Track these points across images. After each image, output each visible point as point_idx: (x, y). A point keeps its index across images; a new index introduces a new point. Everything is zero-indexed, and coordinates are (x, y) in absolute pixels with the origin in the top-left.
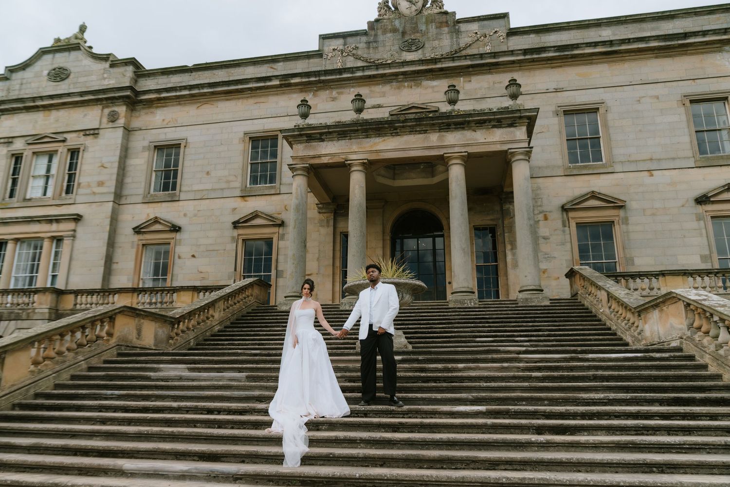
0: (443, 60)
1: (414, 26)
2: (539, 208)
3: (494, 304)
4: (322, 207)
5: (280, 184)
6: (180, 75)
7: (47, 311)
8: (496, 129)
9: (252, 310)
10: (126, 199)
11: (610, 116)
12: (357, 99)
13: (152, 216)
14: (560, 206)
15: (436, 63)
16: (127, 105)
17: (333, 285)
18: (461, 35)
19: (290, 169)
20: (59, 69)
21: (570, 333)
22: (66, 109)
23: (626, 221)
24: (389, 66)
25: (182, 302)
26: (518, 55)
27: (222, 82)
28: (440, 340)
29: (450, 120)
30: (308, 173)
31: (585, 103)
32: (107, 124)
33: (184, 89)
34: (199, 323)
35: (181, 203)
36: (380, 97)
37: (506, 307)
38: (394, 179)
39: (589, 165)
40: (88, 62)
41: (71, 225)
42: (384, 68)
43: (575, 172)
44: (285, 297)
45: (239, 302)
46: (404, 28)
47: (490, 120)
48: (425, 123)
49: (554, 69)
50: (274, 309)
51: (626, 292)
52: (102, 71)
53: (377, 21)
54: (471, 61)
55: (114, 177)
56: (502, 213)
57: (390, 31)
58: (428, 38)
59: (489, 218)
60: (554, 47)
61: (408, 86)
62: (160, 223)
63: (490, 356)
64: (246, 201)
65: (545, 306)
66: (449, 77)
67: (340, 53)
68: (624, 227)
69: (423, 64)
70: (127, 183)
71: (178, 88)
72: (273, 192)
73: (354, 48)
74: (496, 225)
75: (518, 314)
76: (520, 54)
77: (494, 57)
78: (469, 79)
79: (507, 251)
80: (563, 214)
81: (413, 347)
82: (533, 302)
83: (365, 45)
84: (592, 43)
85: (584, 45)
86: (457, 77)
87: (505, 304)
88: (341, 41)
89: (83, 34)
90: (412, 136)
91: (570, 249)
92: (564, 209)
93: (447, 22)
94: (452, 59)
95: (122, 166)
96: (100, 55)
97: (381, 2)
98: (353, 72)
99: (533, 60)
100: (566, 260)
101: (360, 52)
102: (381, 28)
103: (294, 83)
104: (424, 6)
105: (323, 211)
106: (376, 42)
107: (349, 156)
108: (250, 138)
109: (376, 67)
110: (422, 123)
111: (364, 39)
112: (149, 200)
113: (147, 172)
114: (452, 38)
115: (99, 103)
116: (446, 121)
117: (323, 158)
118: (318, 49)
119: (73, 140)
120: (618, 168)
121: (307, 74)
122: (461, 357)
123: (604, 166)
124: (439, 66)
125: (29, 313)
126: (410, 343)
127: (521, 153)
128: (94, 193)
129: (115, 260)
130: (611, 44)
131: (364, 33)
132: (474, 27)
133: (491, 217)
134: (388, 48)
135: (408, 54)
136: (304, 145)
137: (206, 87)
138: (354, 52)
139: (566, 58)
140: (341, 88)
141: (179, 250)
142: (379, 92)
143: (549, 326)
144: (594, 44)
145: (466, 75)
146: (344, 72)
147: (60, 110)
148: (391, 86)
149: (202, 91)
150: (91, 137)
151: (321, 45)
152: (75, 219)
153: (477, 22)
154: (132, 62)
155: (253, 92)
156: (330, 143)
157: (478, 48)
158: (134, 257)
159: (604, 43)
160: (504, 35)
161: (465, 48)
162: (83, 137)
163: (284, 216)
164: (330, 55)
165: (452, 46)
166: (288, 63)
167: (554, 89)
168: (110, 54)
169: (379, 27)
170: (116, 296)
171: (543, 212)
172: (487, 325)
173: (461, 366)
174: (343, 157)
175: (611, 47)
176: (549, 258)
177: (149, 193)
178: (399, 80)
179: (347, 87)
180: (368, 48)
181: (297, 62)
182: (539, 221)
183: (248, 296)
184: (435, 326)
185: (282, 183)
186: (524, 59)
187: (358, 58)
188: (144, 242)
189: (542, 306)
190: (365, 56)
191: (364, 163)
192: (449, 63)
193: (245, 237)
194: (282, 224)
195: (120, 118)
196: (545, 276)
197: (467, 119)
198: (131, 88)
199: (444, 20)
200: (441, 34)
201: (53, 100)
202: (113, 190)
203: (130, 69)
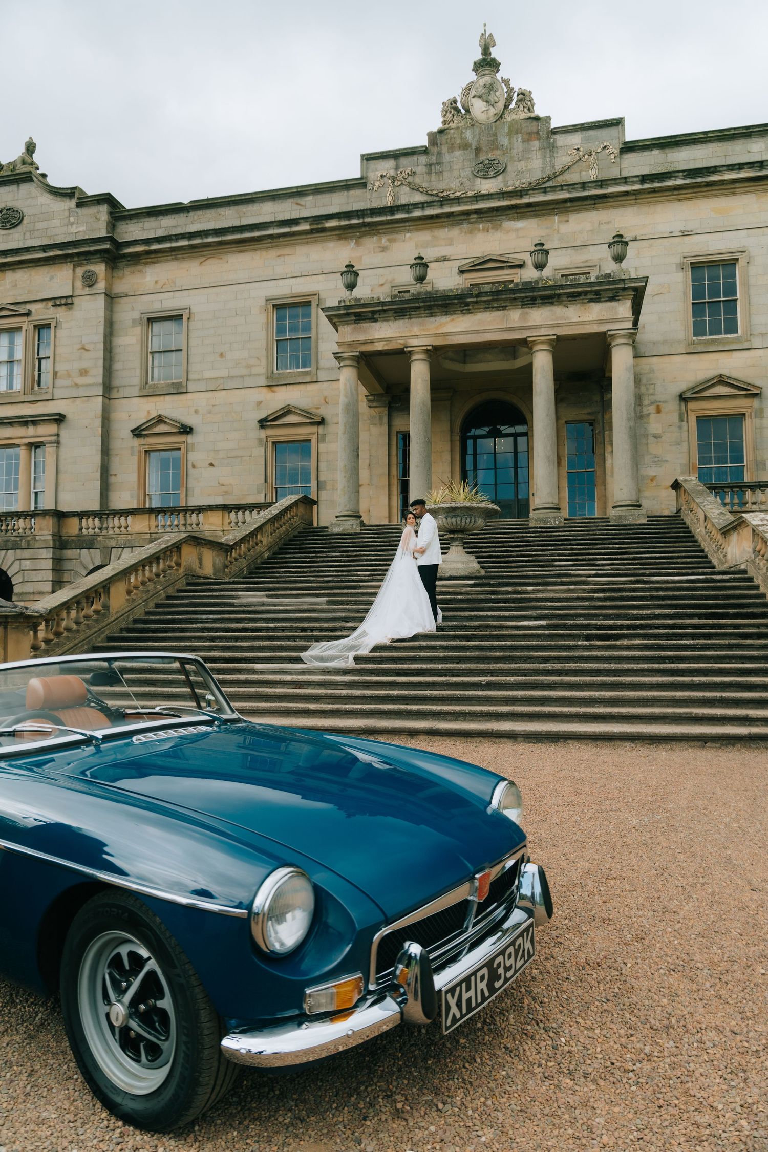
0: (531, 192)
1: (492, 139)
2: (650, 397)
3: (581, 523)
4: (374, 398)
5: (317, 369)
6: (173, 216)
7: (50, 537)
8: (593, 304)
9: (299, 532)
10: (118, 391)
11: (752, 270)
12: (417, 264)
13: (154, 414)
14: (678, 394)
15: (521, 196)
16: (106, 263)
17: (389, 499)
18: (557, 152)
19: (336, 358)
20: (7, 210)
21: (658, 555)
22: (26, 270)
23: (760, 413)
24: (457, 201)
25: (211, 524)
26: (633, 183)
27: (233, 227)
28: (515, 564)
29: (535, 294)
30: (358, 362)
31: (720, 252)
32: (83, 289)
33: (181, 238)
34: (249, 550)
35: (189, 396)
36: (446, 245)
37: (595, 526)
38: (465, 362)
39: (718, 339)
40: (46, 199)
41: (52, 429)
42: (451, 205)
43: (700, 349)
44: (337, 517)
45: (284, 524)
46: (479, 141)
47: (586, 293)
48: (504, 297)
49: (682, 203)
50: (324, 531)
51: (721, 511)
52: (67, 213)
53: (441, 131)
54: (570, 192)
55: (101, 362)
56: (603, 406)
57: (460, 148)
58: (511, 157)
59: (586, 411)
60: (683, 171)
61: (483, 230)
62: (165, 422)
63: (559, 580)
64: (273, 392)
65: (640, 525)
66: (539, 215)
67: (390, 181)
68: (757, 421)
69: (503, 197)
70: (117, 370)
71: (174, 237)
72: (308, 379)
73: (410, 173)
74: (594, 420)
75: (606, 534)
76: (637, 181)
77: (601, 187)
78: (566, 219)
79: (606, 454)
80: (680, 405)
81: (486, 572)
82: (628, 520)
83: (424, 169)
84: (735, 165)
85: (724, 169)
86: (549, 214)
87: (594, 522)
88: (391, 163)
89: (31, 156)
90: (488, 313)
91: (687, 451)
92: (683, 398)
93: (538, 133)
94: (543, 190)
95: (108, 347)
96: (60, 188)
97: (445, 101)
98: (408, 212)
99: (654, 191)
100: (681, 464)
101: (417, 180)
102: (447, 143)
103: (329, 227)
104: (506, 107)
105: (375, 404)
106: (439, 164)
107: (409, 341)
108: (274, 306)
109: (439, 203)
110: (500, 297)
111: (423, 159)
112: (148, 392)
113: (142, 354)
114: (544, 157)
115: (69, 260)
116: (531, 294)
117: (376, 344)
118: (360, 176)
119: (40, 312)
120: (757, 343)
121: (348, 215)
122: (531, 580)
123: (738, 340)
124: (526, 200)
125: (28, 541)
126: (483, 568)
127: (623, 336)
128: (77, 385)
129: (112, 472)
130: (760, 167)
131: (424, 151)
132: (575, 139)
133: (589, 410)
134: (456, 173)
135: (484, 181)
136: (352, 326)
137: (210, 234)
138: (410, 179)
139: (700, 187)
140: (392, 233)
141: (192, 456)
142: (444, 239)
143: (638, 548)
144: (737, 167)
145: (561, 212)
146: (397, 211)
147: (17, 270)
148: (461, 229)
149: (206, 240)
150: (64, 307)
151: (364, 169)
152: (56, 420)
153: (579, 133)
154: (107, 199)
155: (275, 240)
156: (385, 323)
157: (580, 172)
158: (135, 467)
159: (751, 165)
160: (617, 151)
161: (562, 173)
162: (52, 308)
163: (325, 412)
164: (377, 184)
165: (544, 169)
166: (320, 196)
167: (681, 232)
168: (75, 188)
169: (444, 141)
170: (129, 518)
171: (656, 402)
172: (569, 547)
173: (530, 588)
174: (402, 342)
175: (761, 170)
176: (659, 461)
177: (147, 383)
178: (472, 220)
179: (401, 231)
180: (429, 173)
181: (331, 195)
182: (650, 414)
183: (293, 517)
184: (512, 549)
185: (319, 367)
186: (642, 190)
187: (415, 189)
188: (147, 448)
189: (636, 525)
190: (425, 185)
191: (428, 350)
192: (539, 196)
193: (275, 439)
194: (322, 422)
195: (99, 280)
196: (653, 485)
197: (558, 292)
198: (110, 239)
199: (535, 130)
200: (530, 151)
201: (6, 257)
202: (100, 380)
203: (104, 209)
